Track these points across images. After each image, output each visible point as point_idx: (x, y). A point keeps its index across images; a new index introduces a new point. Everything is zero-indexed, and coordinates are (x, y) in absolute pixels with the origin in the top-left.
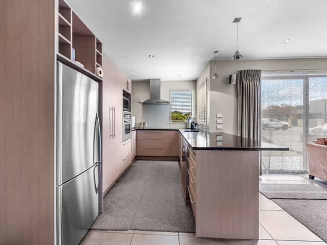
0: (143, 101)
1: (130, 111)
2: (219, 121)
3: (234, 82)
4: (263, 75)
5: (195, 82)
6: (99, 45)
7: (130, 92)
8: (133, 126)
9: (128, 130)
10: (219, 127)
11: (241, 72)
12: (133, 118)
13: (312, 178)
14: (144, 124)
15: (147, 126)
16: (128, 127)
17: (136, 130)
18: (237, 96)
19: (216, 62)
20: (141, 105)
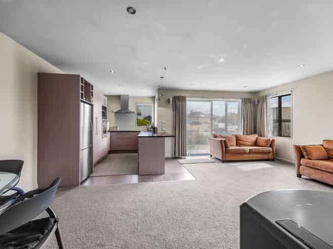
0: (115, 111)
1: (106, 118)
2: (163, 125)
3: (171, 103)
4: (187, 99)
5: (154, 98)
6: (92, 86)
7: (106, 106)
8: (108, 129)
9: (105, 132)
10: (164, 129)
11: (175, 97)
12: (108, 123)
13: (211, 156)
14: (116, 127)
15: (118, 129)
16: (105, 130)
17: (111, 132)
18: (173, 111)
19: (162, 90)
20: (113, 114)
